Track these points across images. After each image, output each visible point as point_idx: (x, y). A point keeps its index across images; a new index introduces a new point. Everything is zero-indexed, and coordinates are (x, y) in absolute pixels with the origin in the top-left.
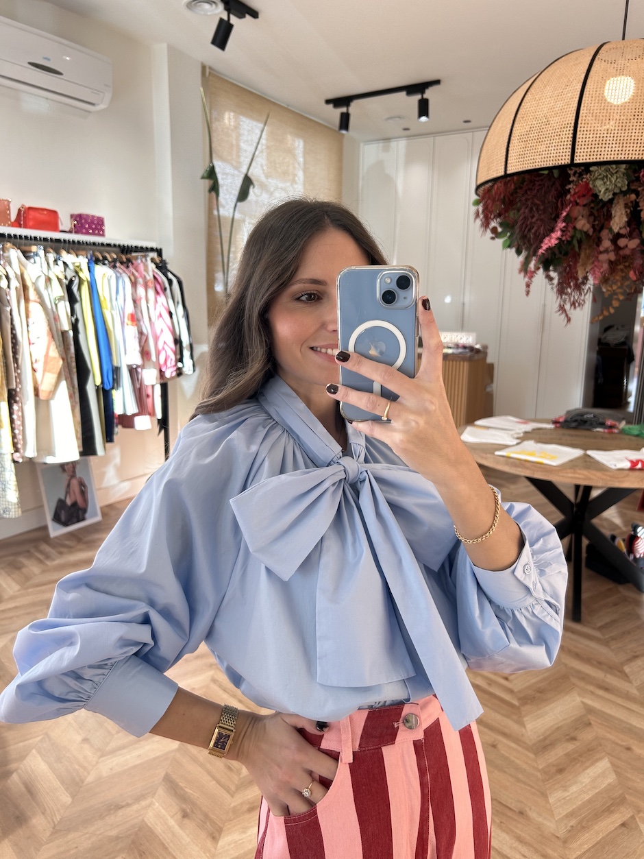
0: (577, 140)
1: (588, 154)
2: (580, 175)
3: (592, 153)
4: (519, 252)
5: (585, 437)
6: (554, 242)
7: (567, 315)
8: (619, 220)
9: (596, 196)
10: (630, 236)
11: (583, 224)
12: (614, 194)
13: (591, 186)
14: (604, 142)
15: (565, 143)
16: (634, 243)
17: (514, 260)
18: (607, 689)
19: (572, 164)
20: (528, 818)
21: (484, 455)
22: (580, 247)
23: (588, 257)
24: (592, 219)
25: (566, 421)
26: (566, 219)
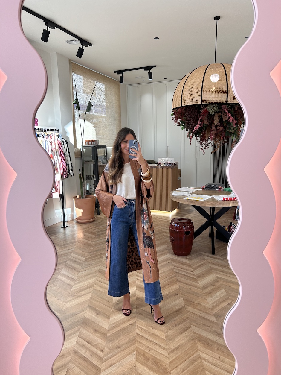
0: (203, 97)
1: (206, 101)
2: (204, 106)
3: (207, 101)
4: (187, 131)
5: (212, 192)
6: (198, 128)
7: (203, 151)
8: (216, 121)
9: (209, 113)
10: (220, 126)
11: (206, 122)
12: (215, 113)
13: (208, 110)
14: (210, 97)
15: (199, 97)
16: (222, 128)
17: (185, 133)
18: (223, 272)
19: (201, 104)
20: (201, 305)
21: (179, 199)
22: (206, 129)
23: (208, 132)
24: (209, 120)
25: (206, 188)
26: (202, 121)
